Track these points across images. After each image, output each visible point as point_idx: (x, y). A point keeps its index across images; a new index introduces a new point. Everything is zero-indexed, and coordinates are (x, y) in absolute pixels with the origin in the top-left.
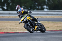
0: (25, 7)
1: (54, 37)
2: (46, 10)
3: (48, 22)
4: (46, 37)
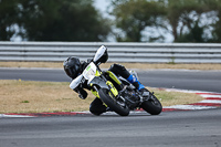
2: (17, 40)
3: (27, 82)
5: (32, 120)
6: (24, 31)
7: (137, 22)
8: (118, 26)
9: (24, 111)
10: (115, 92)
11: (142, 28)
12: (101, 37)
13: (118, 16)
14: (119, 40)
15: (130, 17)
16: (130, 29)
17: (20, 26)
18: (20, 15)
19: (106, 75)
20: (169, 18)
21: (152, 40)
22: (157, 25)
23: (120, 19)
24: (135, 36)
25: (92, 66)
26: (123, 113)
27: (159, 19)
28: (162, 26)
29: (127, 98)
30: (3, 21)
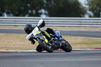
0: (10, 12)
1: (58, 60)
4: (45, 61)
6: (47, 12)
7: (98, 8)
8: (90, 10)
12: (82, 15)
13: (90, 5)
14: (90, 17)
15: (95, 6)
16: (95, 12)
18: (45, 5)
23: (91, 7)
29: (53, 44)
30: (37, 8)
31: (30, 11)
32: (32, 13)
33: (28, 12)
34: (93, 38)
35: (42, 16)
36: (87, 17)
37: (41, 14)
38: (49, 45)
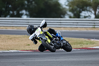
5: (31, 53)
6: (28, 13)
7: (78, 9)
8: (70, 11)
9: (28, 49)
10: (49, 41)
11: (80, 12)
12: (62, 16)
13: (70, 6)
14: (70, 17)
15: (75, 7)
16: (75, 12)
17: (26, 11)
18: (26, 6)
19: (45, 33)
20: (93, 8)
21: (85, 17)
22: (87, 11)
23: (71, 8)
24: (77, 16)
25: (39, 29)
26: (53, 51)
27: (88, 8)
28: (89, 11)
29: (55, 44)
30: (18, 9)
31: (11, 12)
32: (13, 13)
33: (9, 12)
34: (73, 39)
35: (23, 16)
36: (67, 18)
37: (22, 14)
38: (51, 45)
